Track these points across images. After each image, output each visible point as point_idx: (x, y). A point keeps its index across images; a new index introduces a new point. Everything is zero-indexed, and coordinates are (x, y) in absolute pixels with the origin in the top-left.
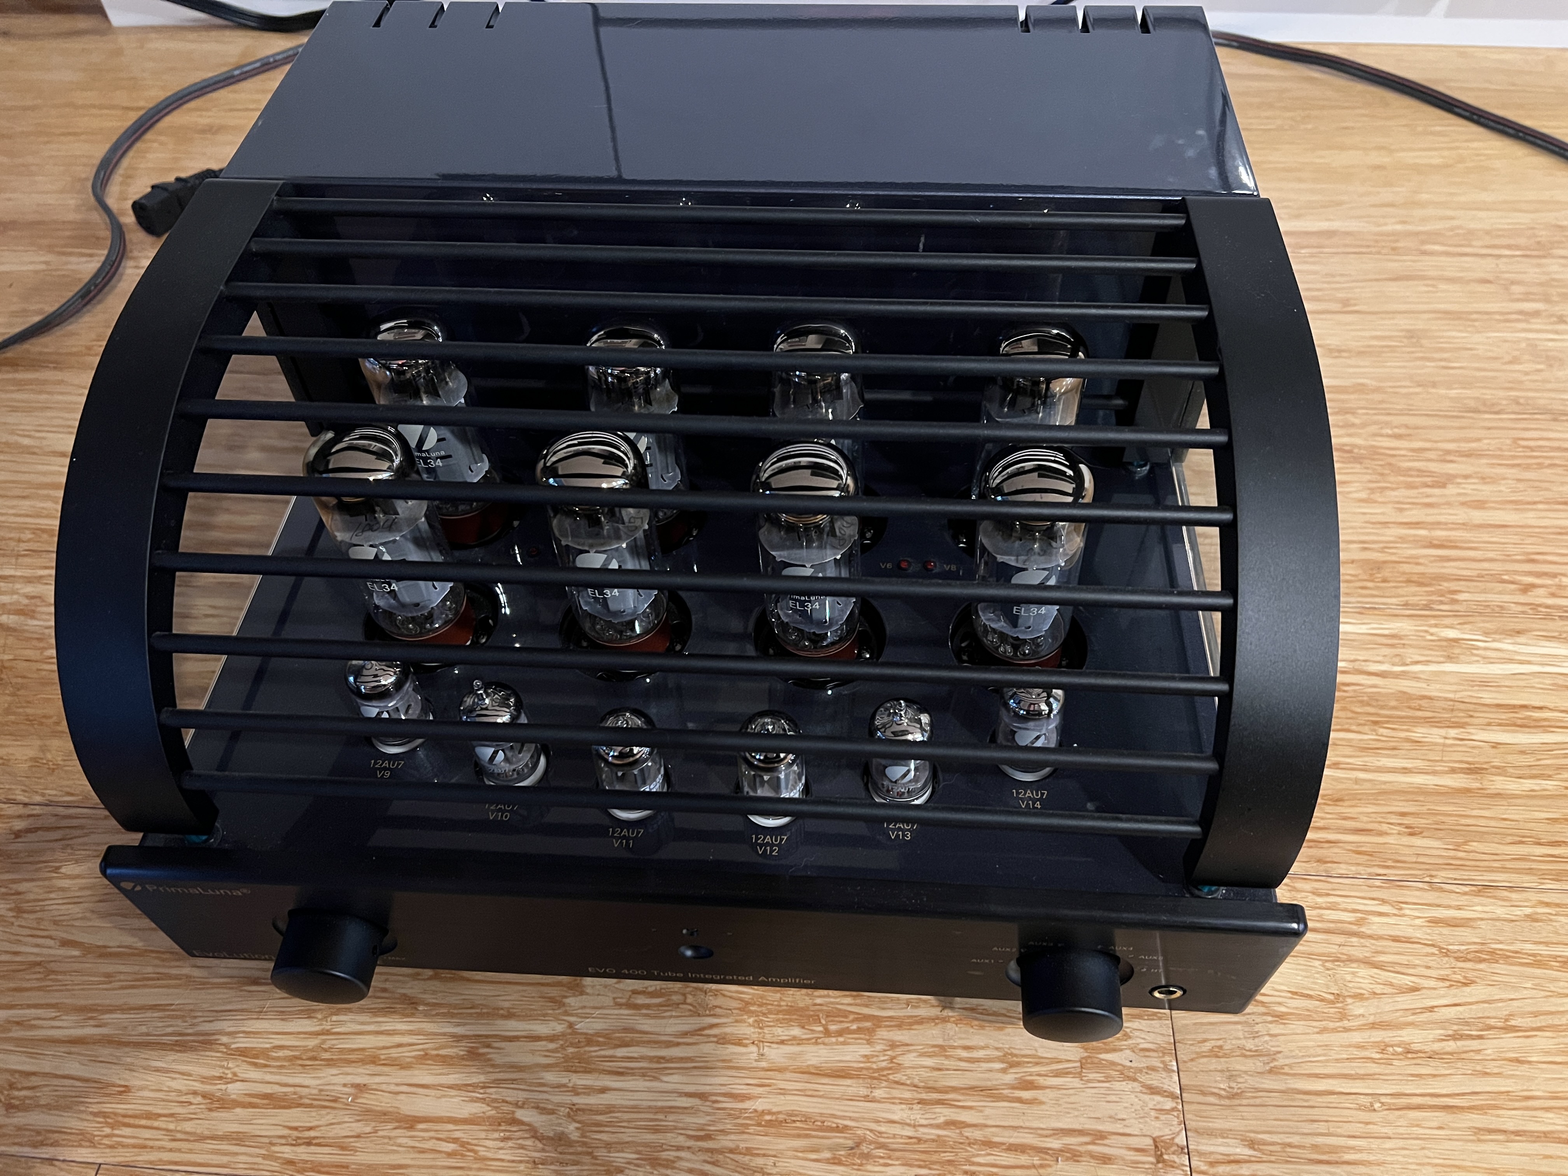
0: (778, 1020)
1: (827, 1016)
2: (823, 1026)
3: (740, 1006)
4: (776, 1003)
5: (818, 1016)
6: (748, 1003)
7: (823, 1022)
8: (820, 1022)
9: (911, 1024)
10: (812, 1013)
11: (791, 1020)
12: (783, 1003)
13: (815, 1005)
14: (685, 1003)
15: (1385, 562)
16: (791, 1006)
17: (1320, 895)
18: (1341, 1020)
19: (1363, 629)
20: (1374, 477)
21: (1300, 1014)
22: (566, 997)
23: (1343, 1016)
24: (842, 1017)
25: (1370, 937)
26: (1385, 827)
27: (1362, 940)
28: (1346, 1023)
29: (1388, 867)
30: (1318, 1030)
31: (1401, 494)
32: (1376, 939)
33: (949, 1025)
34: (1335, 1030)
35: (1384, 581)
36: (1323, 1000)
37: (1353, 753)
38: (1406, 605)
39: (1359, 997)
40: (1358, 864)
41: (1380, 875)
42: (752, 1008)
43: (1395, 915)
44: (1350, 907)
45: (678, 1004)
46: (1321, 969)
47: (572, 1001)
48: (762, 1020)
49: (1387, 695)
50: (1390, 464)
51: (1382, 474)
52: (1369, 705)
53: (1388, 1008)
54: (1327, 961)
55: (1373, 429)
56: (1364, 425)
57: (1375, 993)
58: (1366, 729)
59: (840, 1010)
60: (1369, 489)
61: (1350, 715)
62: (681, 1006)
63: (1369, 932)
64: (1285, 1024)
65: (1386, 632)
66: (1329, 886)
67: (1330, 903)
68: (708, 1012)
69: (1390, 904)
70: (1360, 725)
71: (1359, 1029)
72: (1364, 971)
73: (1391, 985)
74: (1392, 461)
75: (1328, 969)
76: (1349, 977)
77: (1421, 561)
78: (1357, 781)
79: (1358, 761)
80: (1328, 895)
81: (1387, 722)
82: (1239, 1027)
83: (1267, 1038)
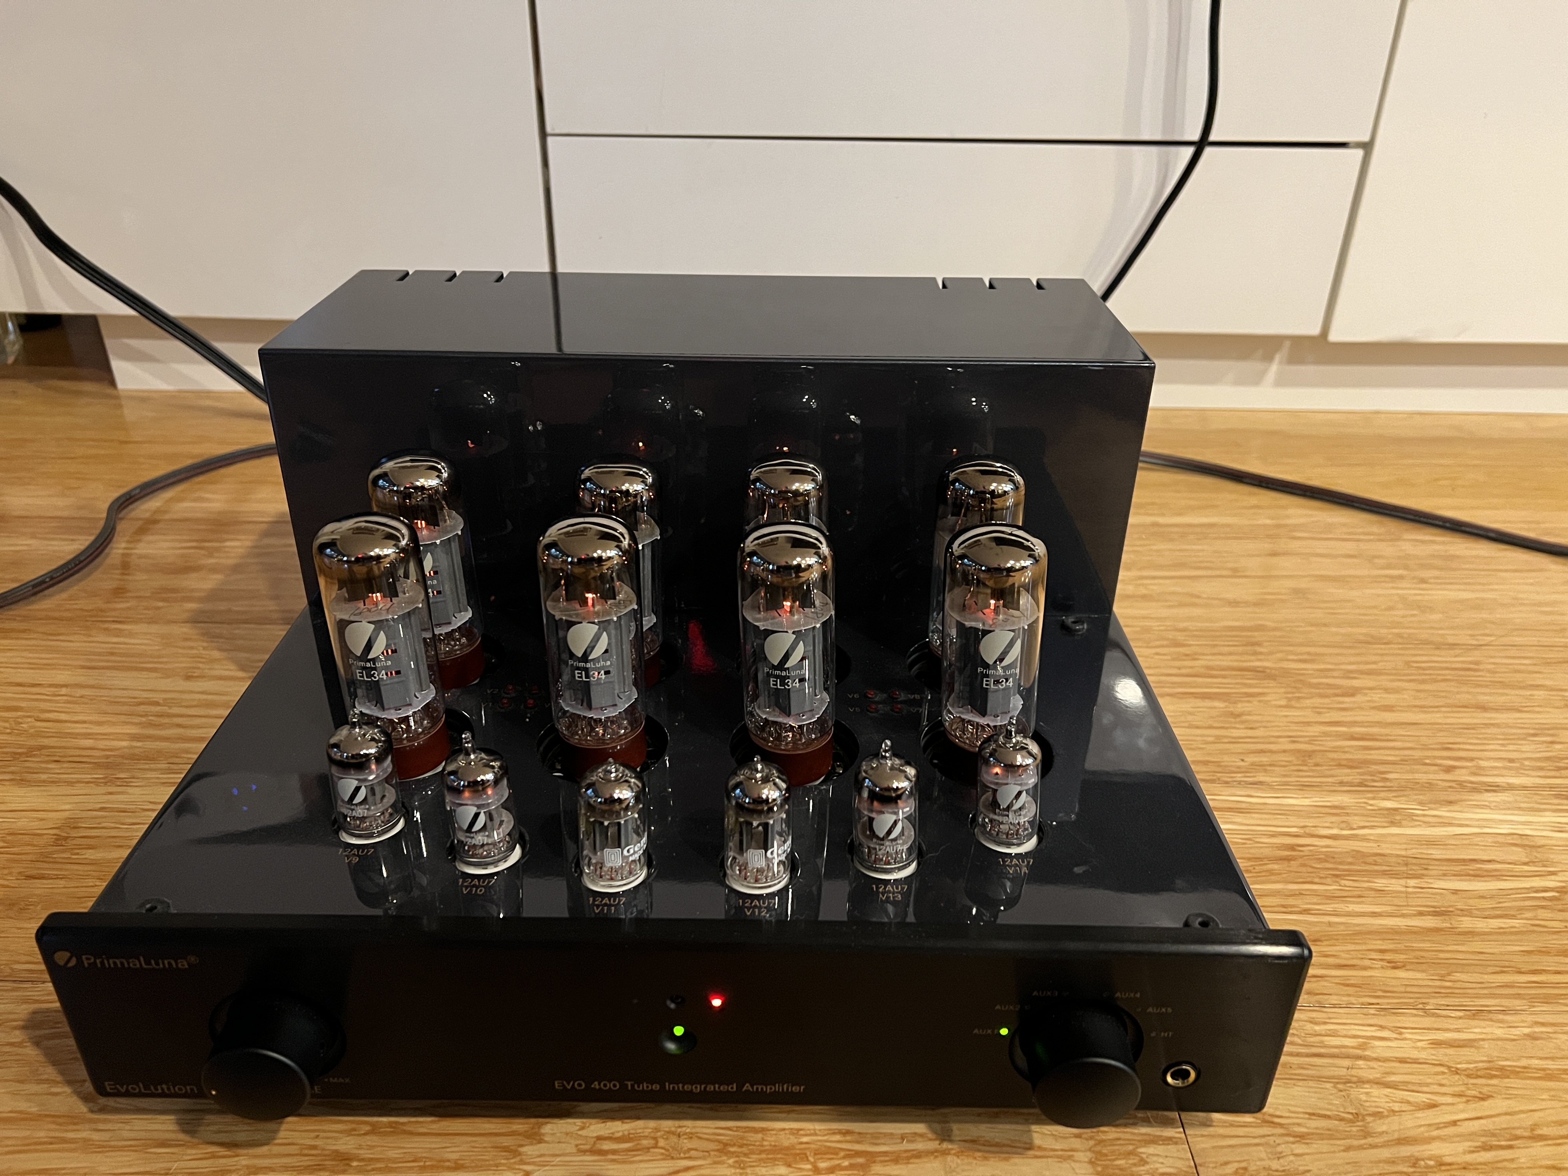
0: (760, 1160)
1: (815, 1154)
2: (812, 1163)
3: (718, 1147)
4: (758, 1143)
5: (805, 1154)
6: (726, 1145)
7: (811, 1159)
8: (808, 1160)
9: (908, 1158)
10: (798, 1152)
11: (775, 1159)
12: (765, 1143)
13: (802, 1143)
14: (656, 1147)
15: (1314, 751)
16: (775, 1146)
17: (1316, 1023)
18: (1365, 1138)
19: (1307, 802)
20: (1289, 690)
21: (1322, 1134)
22: (522, 1146)
23: (1366, 1133)
24: (832, 1154)
25: (1377, 1059)
26: (1367, 963)
27: (1369, 1063)
28: (1370, 1140)
29: (1378, 997)
30: (1342, 1148)
31: (1317, 701)
32: (1384, 1062)
33: (949, 1158)
34: (1361, 1148)
35: (1317, 765)
36: (1342, 1119)
37: (1319, 901)
38: (1341, 783)
39: (1378, 1115)
40: (1349, 995)
41: (1373, 1004)
42: (732, 1149)
43: (1396, 1039)
44: (1350, 1033)
45: (649, 1148)
46: (1334, 1091)
47: (530, 1150)
48: (742, 1161)
49: (1341, 853)
50: (1301, 680)
51: (1295, 687)
52: (1326, 861)
53: (1410, 1124)
54: (1338, 1083)
55: (1279, 655)
56: (1271, 653)
57: (1393, 1111)
58: (1329, 881)
59: (829, 1147)
60: (1286, 698)
61: (1310, 870)
62: (652, 1150)
63: (1374, 1055)
64: (1307, 1144)
65: (1328, 804)
66: (1324, 1015)
67: (1329, 1030)
68: (682, 1155)
69: (1389, 1030)
70: (1321, 878)
71: (1386, 1145)
72: (1375, 1091)
73: (1408, 1102)
74: (1302, 678)
75: (1341, 1091)
76: (1363, 1097)
77: (1346, 749)
78: (1330, 924)
79: (1329, 908)
80: (1325, 1023)
81: (1348, 875)
82: (1261, 1148)
83: (1292, 1158)
